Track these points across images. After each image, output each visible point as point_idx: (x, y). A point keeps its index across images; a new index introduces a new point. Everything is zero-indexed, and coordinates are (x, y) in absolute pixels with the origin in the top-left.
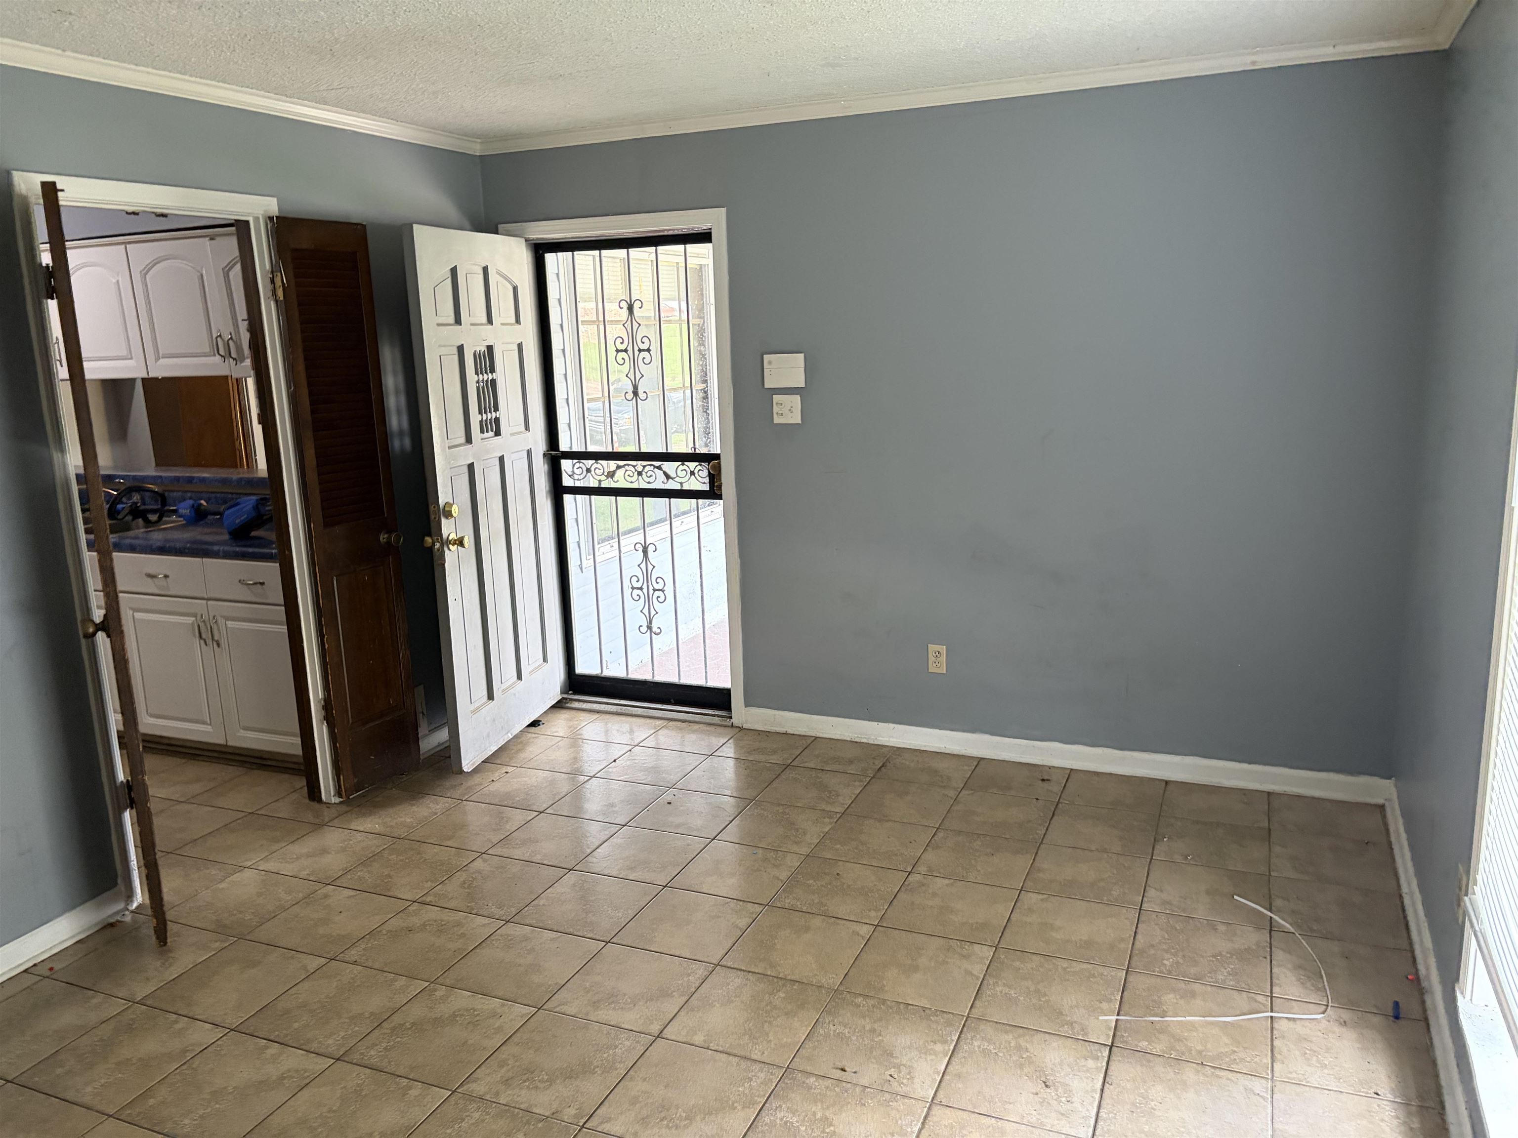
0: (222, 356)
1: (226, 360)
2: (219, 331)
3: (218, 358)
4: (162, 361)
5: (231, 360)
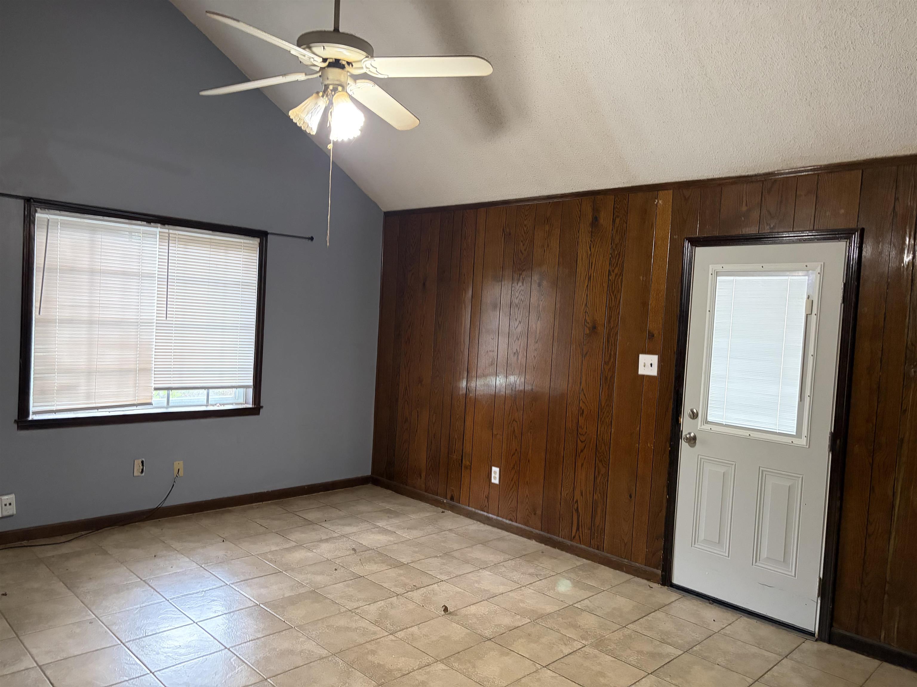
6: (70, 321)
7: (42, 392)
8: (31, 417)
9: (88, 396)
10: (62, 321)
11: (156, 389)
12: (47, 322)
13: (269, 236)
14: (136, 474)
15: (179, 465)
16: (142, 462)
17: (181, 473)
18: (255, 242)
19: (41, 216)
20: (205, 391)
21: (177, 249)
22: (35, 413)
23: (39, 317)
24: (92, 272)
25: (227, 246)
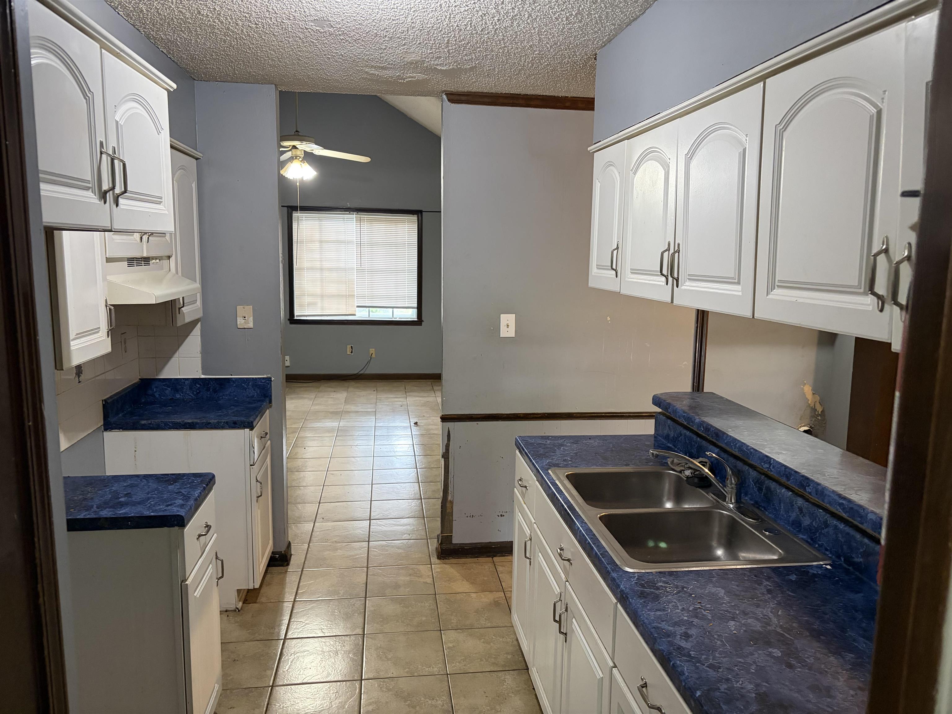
0: (879, 297)
1: (886, 306)
2: (887, 241)
3: (870, 301)
4: (778, 294)
5: (897, 309)
6: (312, 269)
7: (301, 306)
8: (295, 318)
9: (322, 309)
10: (308, 269)
11: (358, 307)
12: (301, 269)
13: (424, 213)
14: (348, 353)
15: (372, 351)
16: (352, 347)
17: (373, 356)
18: (415, 218)
19: (295, 215)
20: (392, 309)
21: (366, 226)
22: (297, 316)
23: (296, 267)
24: (321, 242)
25: (397, 222)
